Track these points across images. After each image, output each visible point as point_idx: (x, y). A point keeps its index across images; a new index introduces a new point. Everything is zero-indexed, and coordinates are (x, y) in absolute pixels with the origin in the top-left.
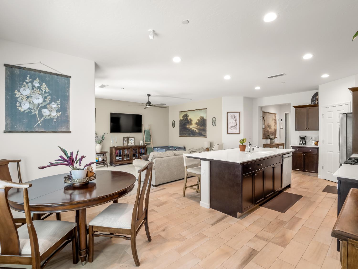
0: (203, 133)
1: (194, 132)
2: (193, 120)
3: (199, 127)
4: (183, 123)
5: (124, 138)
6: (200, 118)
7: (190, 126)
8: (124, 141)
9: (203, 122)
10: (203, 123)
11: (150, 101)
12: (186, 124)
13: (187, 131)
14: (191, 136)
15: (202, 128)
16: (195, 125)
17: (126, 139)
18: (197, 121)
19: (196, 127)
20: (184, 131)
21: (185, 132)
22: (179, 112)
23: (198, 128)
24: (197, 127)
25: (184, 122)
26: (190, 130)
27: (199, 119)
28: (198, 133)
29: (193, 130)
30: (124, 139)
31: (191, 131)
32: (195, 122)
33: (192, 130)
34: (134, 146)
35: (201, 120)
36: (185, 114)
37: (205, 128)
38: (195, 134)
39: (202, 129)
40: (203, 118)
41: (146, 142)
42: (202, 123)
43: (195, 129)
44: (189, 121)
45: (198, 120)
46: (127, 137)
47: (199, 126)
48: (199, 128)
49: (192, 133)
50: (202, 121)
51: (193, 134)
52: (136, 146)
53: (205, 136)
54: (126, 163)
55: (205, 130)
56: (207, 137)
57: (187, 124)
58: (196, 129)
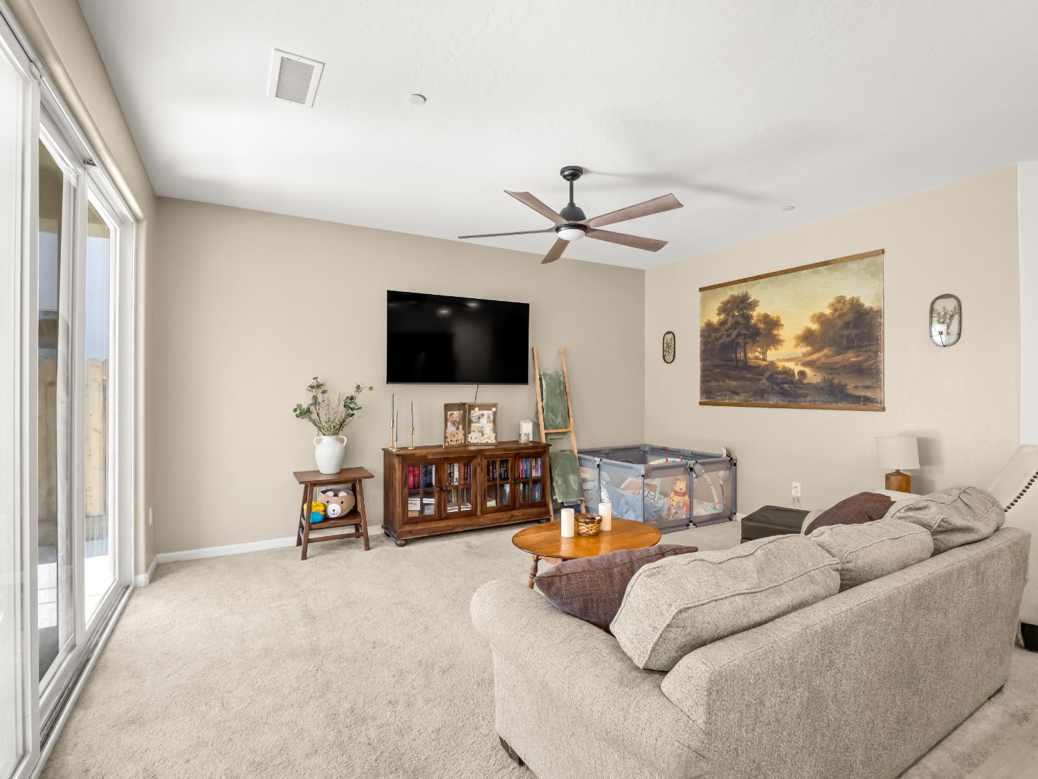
0: (856, 387)
1: (792, 382)
2: (782, 322)
3: (825, 355)
4: (721, 341)
5: (448, 407)
6: (835, 310)
7: (764, 353)
8: (449, 424)
9: (856, 327)
10: (854, 332)
11: (577, 205)
12: (741, 341)
13: (749, 376)
14: (773, 400)
15: (851, 357)
16: (796, 346)
17: (456, 414)
18: (815, 327)
19: (804, 355)
20: (729, 378)
21: (734, 383)
22: (701, 290)
23: (819, 359)
24: (811, 354)
25: (729, 335)
26: (768, 374)
27: (828, 312)
28: (815, 388)
29: (789, 373)
30: (449, 413)
31: (770, 378)
32: (800, 331)
33: (780, 373)
34: (492, 444)
35: (842, 315)
36: (732, 296)
37: (869, 358)
38: (799, 391)
39: (844, 367)
40: (856, 306)
41: (545, 429)
42: (846, 333)
43: (797, 368)
44: (761, 326)
45: (820, 318)
46: (465, 404)
47: (826, 351)
48: (828, 361)
49: (777, 388)
50: (847, 325)
51: (784, 393)
52: (504, 449)
53: (869, 402)
54: (457, 527)
55: (870, 372)
56: (884, 409)
57: (746, 343)
58: (806, 364)
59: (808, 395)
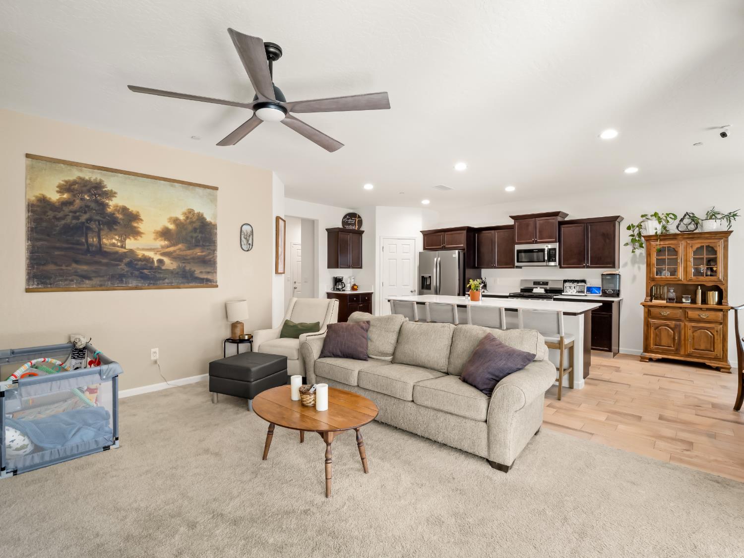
0: (201, 272)
1: (151, 268)
2: (142, 217)
3: (179, 249)
4: (63, 222)
6: (187, 218)
7: (123, 241)
9: (201, 232)
10: (200, 235)
12: (93, 225)
13: (105, 261)
14: (134, 283)
15: (198, 252)
16: (155, 239)
18: (172, 227)
19: (163, 247)
20: (77, 262)
21: (85, 267)
22: (28, 156)
23: (175, 251)
24: (168, 247)
25: (77, 218)
26: (127, 260)
27: (182, 218)
28: (172, 272)
29: (148, 260)
31: (129, 264)
32: (159, 228)
33: (140, 260)
35: (192, 222)
36: (80, 178)
37: (209, 254)
38: (158, 275)
39: (193, 258)
40: (201, 218)
42: (195, 235)
43: (156, 257)
44: (120, 216)
45: (175, 221)
47: (180, 246)
48: (181, 253)
49: (137, 273)
50: (195, 230)
51: (144, 277)
53: (209, 283)
55: (209, 262)
56: (217, 286)
57: (100, 230)
58: (163, 254)
59: (166, 279)
